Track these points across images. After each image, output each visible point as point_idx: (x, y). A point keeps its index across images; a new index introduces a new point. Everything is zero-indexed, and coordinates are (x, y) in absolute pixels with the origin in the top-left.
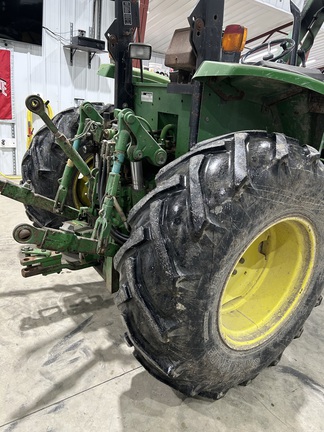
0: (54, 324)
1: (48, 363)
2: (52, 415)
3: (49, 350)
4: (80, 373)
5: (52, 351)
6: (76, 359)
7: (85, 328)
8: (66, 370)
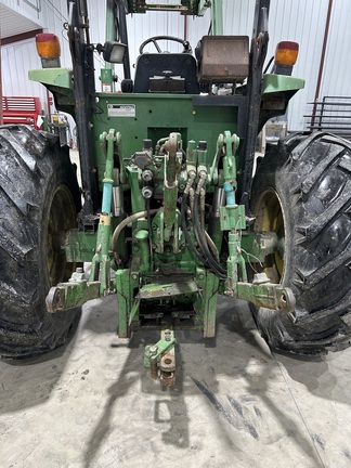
0: (189, 414)
1: (255, 435)
2: (326, 447)
3: (234, 429)
4: (277, 413)
5: (237, 426)
6: (256, 410)
7: (210, 389)
8: (269, 422)
